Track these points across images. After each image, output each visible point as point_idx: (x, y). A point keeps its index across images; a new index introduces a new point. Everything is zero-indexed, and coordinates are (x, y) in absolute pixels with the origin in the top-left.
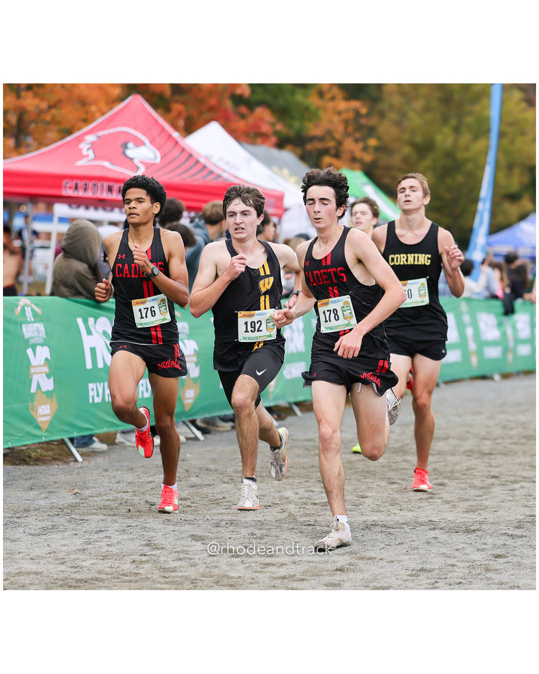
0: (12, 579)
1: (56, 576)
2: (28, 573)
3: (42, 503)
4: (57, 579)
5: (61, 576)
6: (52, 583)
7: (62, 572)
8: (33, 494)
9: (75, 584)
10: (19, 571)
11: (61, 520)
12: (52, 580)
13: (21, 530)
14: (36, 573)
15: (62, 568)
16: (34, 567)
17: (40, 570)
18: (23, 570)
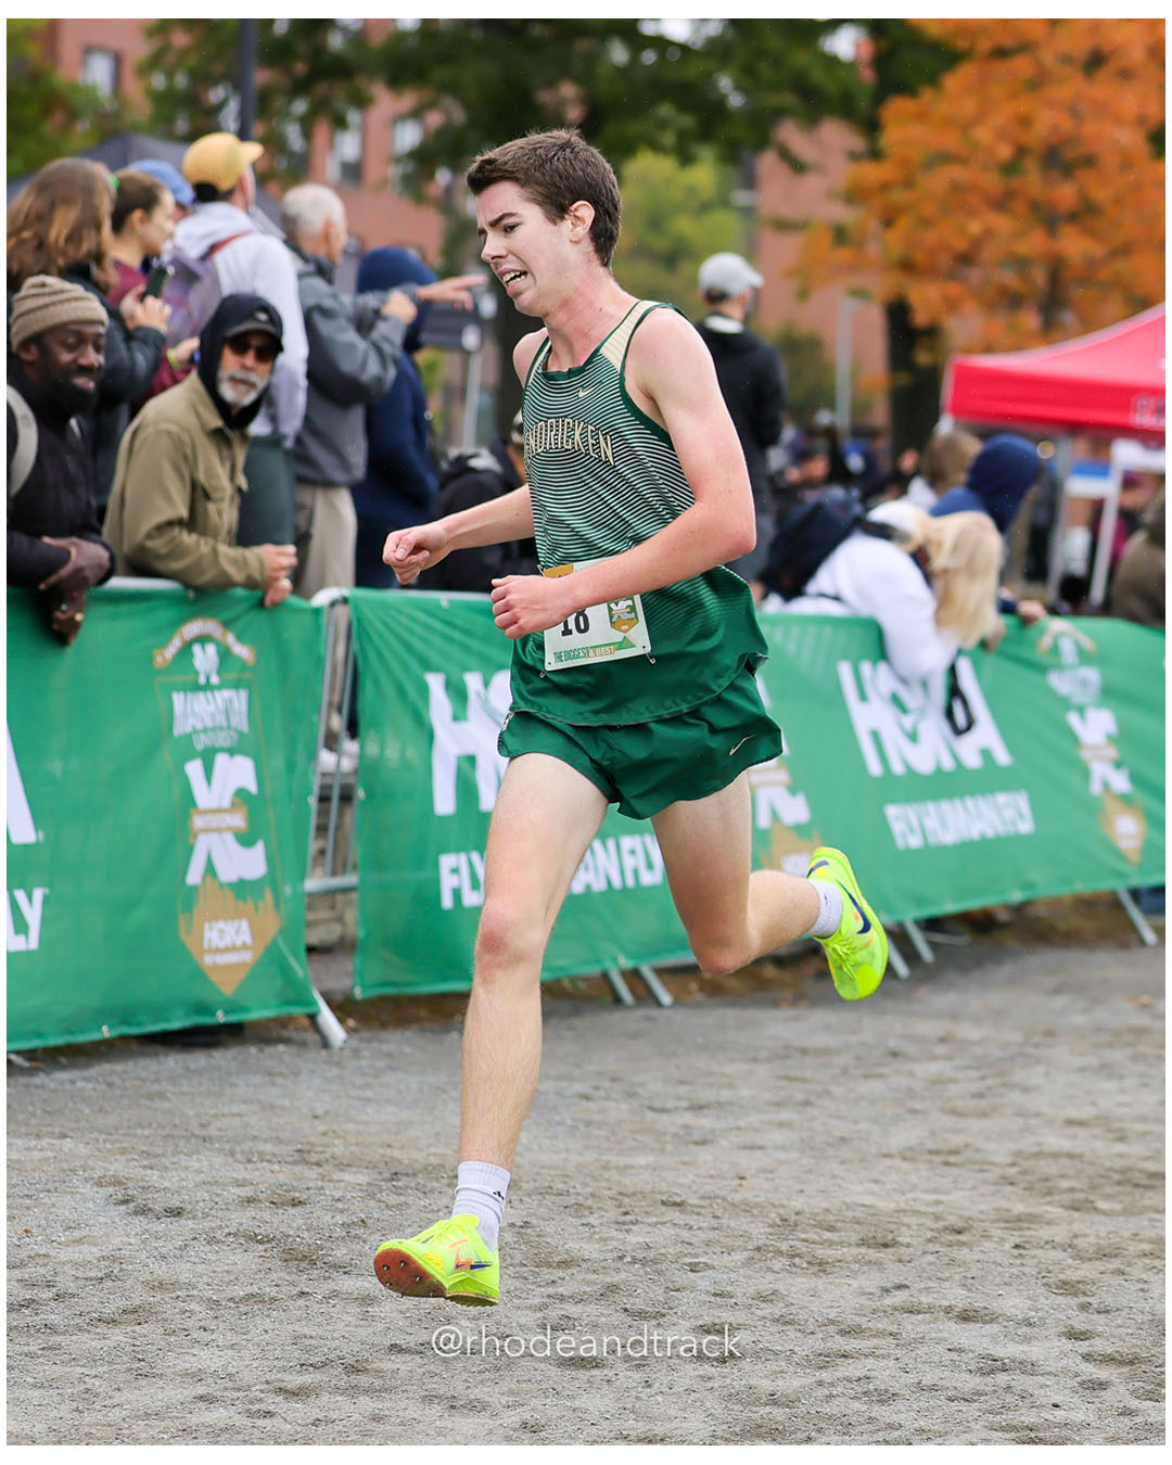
0: (1026, 1164)
1: (1108, 1164)
2: (1055, 1155)
3: (1078, 1019)
4: (1111, 1169)
5: (1119, 1164)
6: (1102, 1177)
7: (1120, 1155)
8: (1061, 1001)
9: (1144, 1181)
10: (1036, 1149)
11: (1118, 1055)
12: (1102, 1172)
13: (1040, 1069)
14: (1070, 1156)
15: (1120, 1148)
16: (1065, 1145)
17: (1077, 1151)
18: (1046, 1148)
